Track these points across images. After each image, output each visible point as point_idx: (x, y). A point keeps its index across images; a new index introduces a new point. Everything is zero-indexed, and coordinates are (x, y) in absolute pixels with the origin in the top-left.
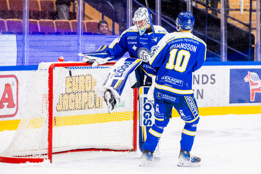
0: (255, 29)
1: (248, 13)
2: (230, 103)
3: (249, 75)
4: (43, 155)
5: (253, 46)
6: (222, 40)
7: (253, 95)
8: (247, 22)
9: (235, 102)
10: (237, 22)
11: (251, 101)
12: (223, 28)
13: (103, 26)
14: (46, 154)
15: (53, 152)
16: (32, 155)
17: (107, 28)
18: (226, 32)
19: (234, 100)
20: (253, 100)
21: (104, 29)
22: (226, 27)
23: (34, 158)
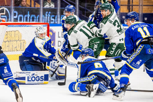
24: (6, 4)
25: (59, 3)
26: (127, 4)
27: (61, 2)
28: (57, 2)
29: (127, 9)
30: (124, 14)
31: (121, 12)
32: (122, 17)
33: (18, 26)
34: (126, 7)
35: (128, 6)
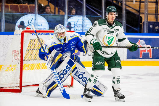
0: (143, 13)
1: (139, 3)
2: (127, 58)
3: (139, 42)
4: (17, 87)
5: (141, 24)
6: (123, 19)
7: (141, 54)
8: (138, 9)
9: (130, 58)
10: (131, 9)
11: (140, 57)
12: (124, 12)
13: (47, 8)
14: (18, 87)
15: (23, 85)
16: (10, 87)
17: (50, 10)
18: (126, 14)
19: (130, 56)
20: (141, 57)
21: (48, 10)
22: (126, 12)
23: (11, 89)
24: (29, 11)
25: (84, 10)
26: (154, 12)
27: (86, 10)
28: (82, 10)
29: (154, 18)
30: (152, 23)
31: (149, 21)
32: (150, 26)
33: (43, 34)
34: (154, 16)
35: (156, 15)
